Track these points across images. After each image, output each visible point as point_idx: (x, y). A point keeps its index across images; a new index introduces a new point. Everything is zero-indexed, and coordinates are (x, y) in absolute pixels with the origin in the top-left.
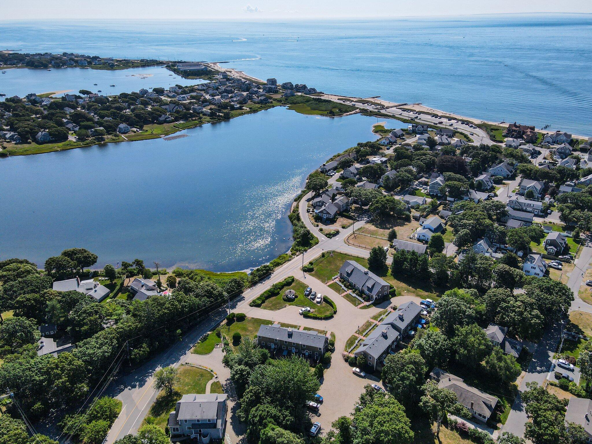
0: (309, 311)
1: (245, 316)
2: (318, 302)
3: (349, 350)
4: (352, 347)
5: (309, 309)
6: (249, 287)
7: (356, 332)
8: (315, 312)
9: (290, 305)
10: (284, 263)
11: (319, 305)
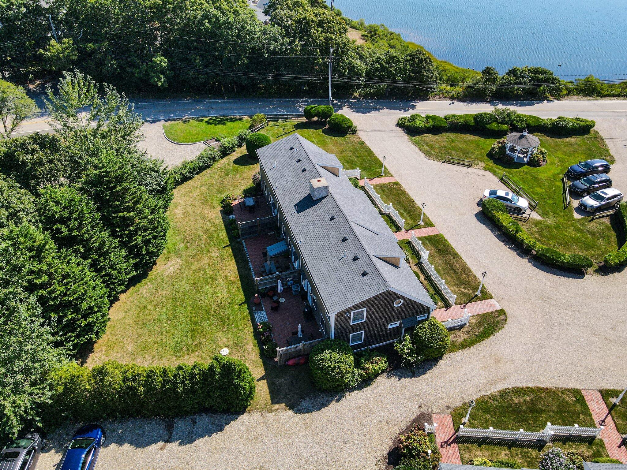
0: (518, 210)
1: (354, 132)
2: (583, 209)
3: (464, 431)
4: (491, 432)
5: (523, 203)
6: (453, 98)
7: (606, 394)
8: (537, 223)
9: (486, 169)
10: (614, 96)
11: (577, 216)
